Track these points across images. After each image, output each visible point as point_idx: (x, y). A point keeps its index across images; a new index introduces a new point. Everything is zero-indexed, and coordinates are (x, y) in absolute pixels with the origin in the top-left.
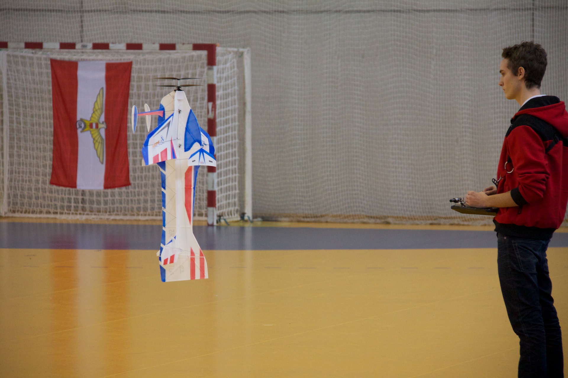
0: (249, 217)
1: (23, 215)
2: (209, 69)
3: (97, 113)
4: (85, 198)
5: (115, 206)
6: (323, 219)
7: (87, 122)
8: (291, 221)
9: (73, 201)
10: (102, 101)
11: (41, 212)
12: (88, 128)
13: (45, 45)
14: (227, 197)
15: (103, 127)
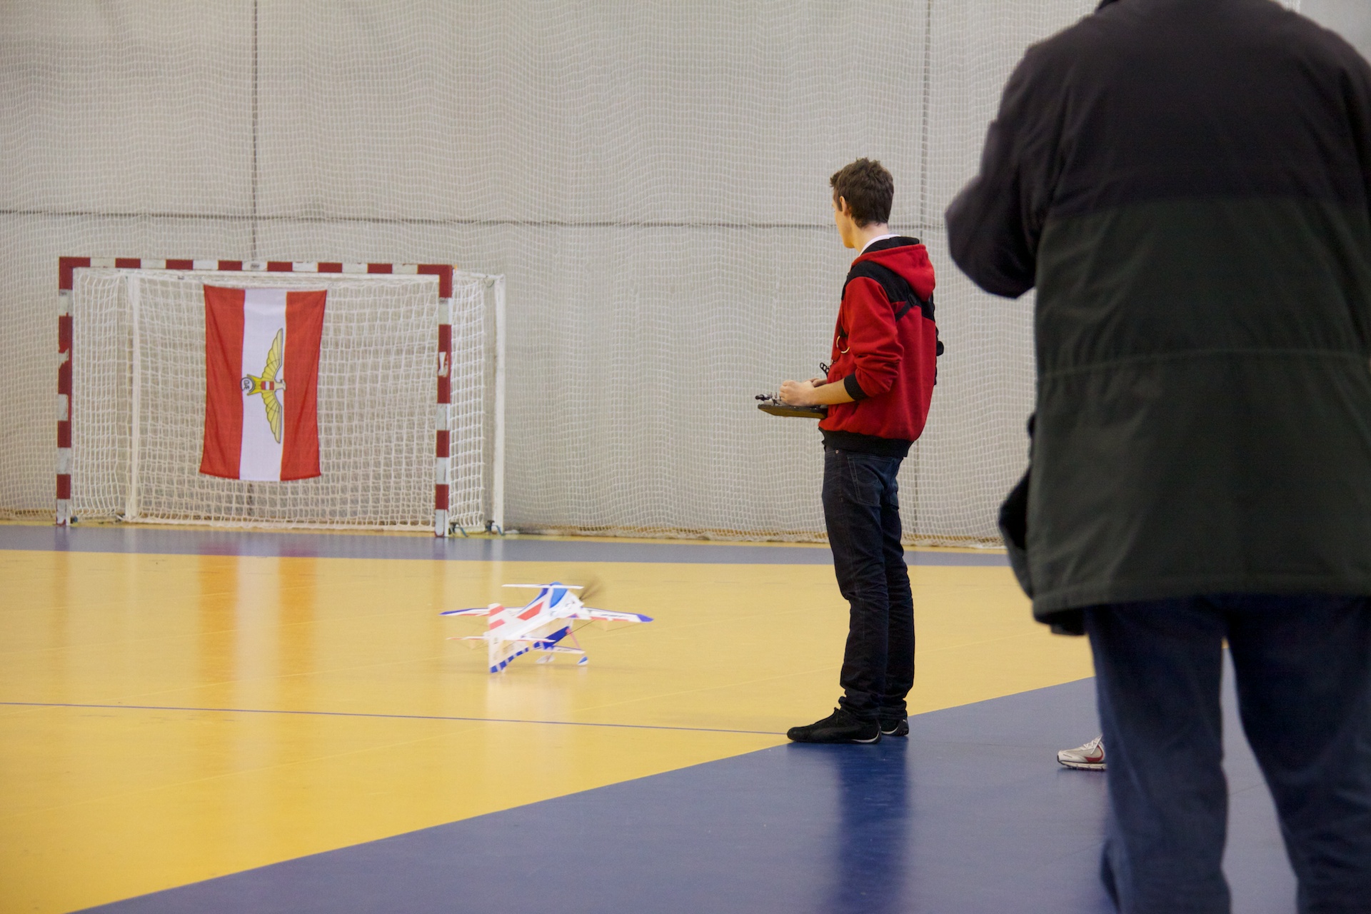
0: (499, 528)
1: (159, 520)
2: (441, 302)
3: (274, 367)
4: (252, 495)
5: (298, 508)
6: (609, 532)
7: (257, 380)
8: (563, 535)
9: (234, 500)
10: (280, 349)
11: (186, 517)
12: (258, 389)
13: (196, 265)
14: (466, 497)
15: (281, 388)
